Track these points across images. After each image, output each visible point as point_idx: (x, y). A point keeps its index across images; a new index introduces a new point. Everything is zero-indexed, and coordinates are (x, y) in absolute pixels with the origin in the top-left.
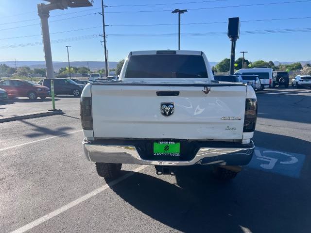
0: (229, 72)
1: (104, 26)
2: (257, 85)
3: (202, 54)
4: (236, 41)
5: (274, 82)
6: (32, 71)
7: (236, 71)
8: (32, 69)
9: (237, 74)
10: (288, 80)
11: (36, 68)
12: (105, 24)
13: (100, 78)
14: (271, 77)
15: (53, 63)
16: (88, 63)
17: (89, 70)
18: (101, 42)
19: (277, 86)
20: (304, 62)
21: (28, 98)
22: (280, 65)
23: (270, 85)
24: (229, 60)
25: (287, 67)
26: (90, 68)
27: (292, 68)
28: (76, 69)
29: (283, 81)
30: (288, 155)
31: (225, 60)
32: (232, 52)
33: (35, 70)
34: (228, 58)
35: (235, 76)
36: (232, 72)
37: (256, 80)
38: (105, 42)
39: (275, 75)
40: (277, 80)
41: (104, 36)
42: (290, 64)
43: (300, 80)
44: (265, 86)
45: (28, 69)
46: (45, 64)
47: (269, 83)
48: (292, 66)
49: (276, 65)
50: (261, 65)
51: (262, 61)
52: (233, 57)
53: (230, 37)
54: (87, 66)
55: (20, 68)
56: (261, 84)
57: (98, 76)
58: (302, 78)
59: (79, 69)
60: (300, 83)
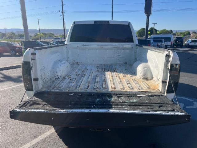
0: (145, 36)
1: (62, 5)
2: (163, 46)
3: (129, 24)
4: (150, 16)
5: (174, 43)
6: (16, 35)
7: (149, 37)
8: (17, 34)
9: (150, 38)
10: (182, 42)
11: (19, 33)
12: (63, 4)
13: (60, 40)
14: (172, 40)
15: (29, 30)
16: (53, 30)
17: (54, 35)
18: (61, 16)
19: (175, 46)
20: (191, 30)
21: (10, 54)
22: (177, 32)
23: (171, 46)
24: (144, 29)
25: (181, 33)
26: (54, 34)
27: (184, 34)
28: (45, 34)
29: (179, 43)
30: (191, 100)
31: (141, 29)
32: (147, 24)
33: (18, 34)
34: (144, 28)
35: (149, 39)
36: (147, 37)
37: (162, 42)
38: (63, 16)
39: (174, 39)
40: (176, 42)
41: (63, 12)
42: (182, 32)
43: (190, 43)
44: (168, 47)
45: (14, 34)
46: (23, 30)
47: (170, 44)
48: (184, 33)
49: (174, 32)
50: (165, 32)
51: (165, 30)
52: (147, 27)
53: (146, 14)
54: (52, 33)
55: (8, 33)
56: (166, 45)
57: (59, 39)
58: (192, 41)
59: (47, 34)
60: (190, 44)
